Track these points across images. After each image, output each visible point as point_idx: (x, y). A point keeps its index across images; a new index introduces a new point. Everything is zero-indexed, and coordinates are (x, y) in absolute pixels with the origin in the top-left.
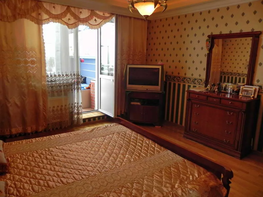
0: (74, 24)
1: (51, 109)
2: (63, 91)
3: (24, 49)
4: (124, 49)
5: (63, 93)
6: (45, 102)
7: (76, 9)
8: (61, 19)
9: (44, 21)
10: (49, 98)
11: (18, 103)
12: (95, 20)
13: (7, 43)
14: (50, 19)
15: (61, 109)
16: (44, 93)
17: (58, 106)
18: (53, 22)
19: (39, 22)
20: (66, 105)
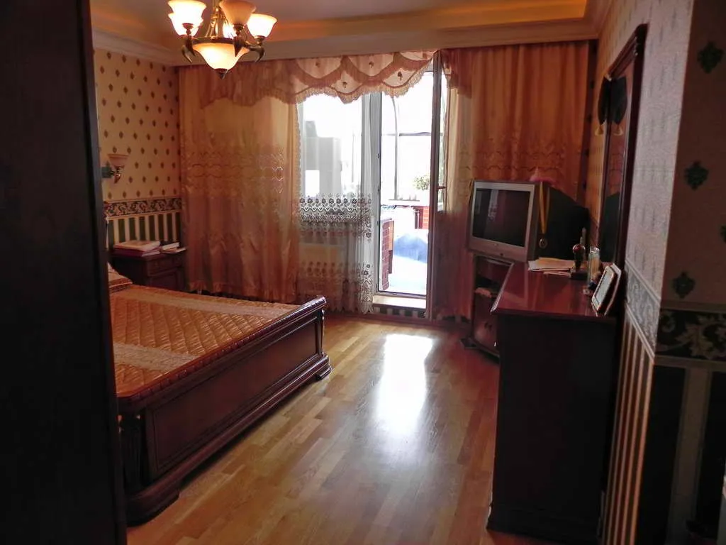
0: (356, 93)
1: (306, 267)
2: (328, 233)
3: (268, 150)
4: (492, 139)
5: (328, 236)
6: (294, 250)
7: (361, 58)
8: (330, 87)
9: (297, 96)
10: (303, 245)
11: (255, 244)
12: (400, 75)
13: (245, 142)
14: (310, 89)
15: (324, 271)
16: (293, 233)
17: (318, 264)
18: (316, 93)
19: (290, 98)
20: (333, 265)
